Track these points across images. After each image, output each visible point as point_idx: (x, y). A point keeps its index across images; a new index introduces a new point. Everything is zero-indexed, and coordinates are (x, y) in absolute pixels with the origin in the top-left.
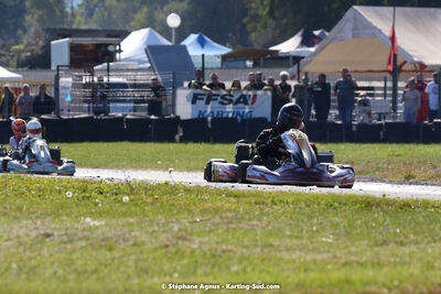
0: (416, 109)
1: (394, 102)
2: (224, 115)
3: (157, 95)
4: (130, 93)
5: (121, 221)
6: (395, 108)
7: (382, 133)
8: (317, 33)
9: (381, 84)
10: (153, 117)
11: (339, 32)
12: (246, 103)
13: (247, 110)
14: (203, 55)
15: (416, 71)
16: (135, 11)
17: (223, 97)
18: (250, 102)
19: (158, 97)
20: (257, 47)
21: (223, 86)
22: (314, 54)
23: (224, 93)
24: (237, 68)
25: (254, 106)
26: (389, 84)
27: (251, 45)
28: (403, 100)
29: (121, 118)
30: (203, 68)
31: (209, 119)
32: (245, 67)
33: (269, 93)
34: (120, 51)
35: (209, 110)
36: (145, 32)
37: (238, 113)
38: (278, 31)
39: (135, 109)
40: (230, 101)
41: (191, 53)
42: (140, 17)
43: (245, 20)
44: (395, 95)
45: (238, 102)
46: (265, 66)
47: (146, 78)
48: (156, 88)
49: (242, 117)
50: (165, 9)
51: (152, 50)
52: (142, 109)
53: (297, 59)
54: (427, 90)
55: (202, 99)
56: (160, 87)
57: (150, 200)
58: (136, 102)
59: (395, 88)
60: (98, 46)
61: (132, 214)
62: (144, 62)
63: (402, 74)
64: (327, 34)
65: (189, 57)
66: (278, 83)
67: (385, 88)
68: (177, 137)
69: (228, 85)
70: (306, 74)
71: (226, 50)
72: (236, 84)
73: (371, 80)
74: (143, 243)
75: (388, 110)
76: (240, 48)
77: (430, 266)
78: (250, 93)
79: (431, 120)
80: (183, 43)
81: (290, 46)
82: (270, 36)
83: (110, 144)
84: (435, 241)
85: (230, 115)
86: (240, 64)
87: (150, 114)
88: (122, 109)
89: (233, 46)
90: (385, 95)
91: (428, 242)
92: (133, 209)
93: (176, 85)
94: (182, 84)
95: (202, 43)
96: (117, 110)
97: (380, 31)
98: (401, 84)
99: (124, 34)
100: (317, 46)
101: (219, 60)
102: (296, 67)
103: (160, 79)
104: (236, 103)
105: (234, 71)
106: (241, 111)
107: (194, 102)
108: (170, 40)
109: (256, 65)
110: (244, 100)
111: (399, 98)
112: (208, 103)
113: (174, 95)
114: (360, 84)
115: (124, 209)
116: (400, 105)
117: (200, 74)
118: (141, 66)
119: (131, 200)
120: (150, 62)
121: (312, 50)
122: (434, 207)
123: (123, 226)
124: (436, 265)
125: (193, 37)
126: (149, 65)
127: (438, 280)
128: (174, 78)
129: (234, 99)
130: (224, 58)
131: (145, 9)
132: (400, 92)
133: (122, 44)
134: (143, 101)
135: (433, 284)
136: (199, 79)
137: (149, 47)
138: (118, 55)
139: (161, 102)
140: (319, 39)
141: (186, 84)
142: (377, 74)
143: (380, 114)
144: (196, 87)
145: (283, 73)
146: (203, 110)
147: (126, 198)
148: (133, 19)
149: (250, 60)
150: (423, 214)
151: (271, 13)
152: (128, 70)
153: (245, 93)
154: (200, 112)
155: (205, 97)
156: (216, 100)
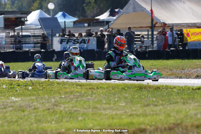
0: (162, 44)
1: (152, 41)
3: (44, 40)
4: (32, 39)
5: (28, 98)
6: (153, 44)
7: (147, 55)
8: (116, 10)
9: (146, 33)
10: (42, 50)
11: (126, 10)
12: (85, 43)
13: (85, 46)
14: (65, 22)
15: (162, 27)
16: (34, 2)
17: (75, 40)
18: (87, 42)
19: (44, 41)
20: (89, 17)
21: (74, 36)
22: (115, 20)
23: (75, 38)
24: (81, 27)
25: (89, 44)
26: (150, 33)
27: (87, 16)
28: (156, 40)
29: (28, 51)
30: (65, 27)
32: (84, 27)
33: (95, 38)
34: (27, 21)
35: (68, 47)
36: (38, 11)
37: (81, 47)
38: (99, 10)
39: (34, 47)
40: (78, 42)
41: (59, 21)
42: (36, 5)
43: (84, 5)
44: (152, 38)
45: (81, 42)
46: (93, 26)
47: (39, 32)
48: (44, 37)
49: (83, 49)
50: (47, 1)
51: (42, 20)
52: (38, 47)
53: (108, 22)
54: (167, 35)
56: (46, 36)
57: (41, 88)
58: (35, 43)
59: (152, 35)
60: (17, 18)
61: (34, 95)
62: (38, 25)
63: (155, 28)
64: (121, 10)
65: (59, 23)
66: (99, 33)
67: (148, 35)
68: (54, 59)
69: (77, 35)
70: (112, 29)
71: (75, 19)
72: (80, 35)
73: (141, 31)
74: (38, 108)
75: (149, 45)
76: (81, 18)
77: (169, 115)
78: (86, 38)
79: (169, 49)
80: (56, 16)
81: (104, 17)
82: (95, 12)
83: (23, 63)
84: (171, 104)
86: (82, 25)
87: (41, 49)
88: (28, 47)
89: (79, 17)
90: (148, 38)
91: (168, 104)
92: (34, 92)
93: (53, 35)
94: (55, 35)
95: (64, 16)
96: (26, 47)
97: (145, 9)
98: (155, 33)
99: (28, 13)
100: (117, 16)
101: (72, 24)
102: (107, 26)
103: (45, 33)
104: (80, 43)
105: (79, 29)
106: (83, 47)
107: (61, 43)
108: (50, 15)
109: (89, 25)
110: (84, 41)
111: (155, 39)
112: (67, 43)
113: (52, 40)
114: (136, 33)
115: (29, 93)
116: (155, 42)
117: (64, 30)
118: (37, 27)
119: (33, 89)
120: (41, 25)
121: (115, 18)
122: (171, 88)
123: (29, 100)
124: (172, 114)
125: (60, 13)
126: (40, 27)
127: (173, 122)
128: (52, 32)
129: (80, 41)
130: (75, 23)
131: (38, 1)
132: (155, 36)
133: (28, 17)
134: (38, 43)
135: (170, 124)
136: (63, 32)
137: (40, 18)
138: (26, 22)
139: (46, 44)
140: (117, 13)
141: (57, 35)
142: (144, 29)
143: (146, 47)
144: (62, 36)
145: (101, 29)
147: (30, 88)
148: (33, 6)
149: (86, 23)
150: (166, 92)
151: (96, 2)
152: (31, 29)
153: (84, 38)
154: (64, 48)
155: (66, 41)
156: (71, 42)
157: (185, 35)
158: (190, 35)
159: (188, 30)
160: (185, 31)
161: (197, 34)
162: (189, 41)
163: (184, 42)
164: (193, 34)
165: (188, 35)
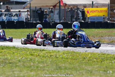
2: (10, 20)
15: (64, 6)
18: (18, 16)
25: (20, 17)
31: (6, 21)
35: (5, 19)
40: (12, 16)
45: (15, 16)
49: (16, 20)
55: (3, 15)
85: (12, 20)
104: (14, 16)
107: (1, 16)
129: (14, 15)
155: (4, 15)
156: (8, 15)
157: (86, 12)
158: (89, 12)
159: (88, 9)
160: (86, 9)
161: (94, 12)
162: (88, 16)
163: (85, 17)
164: (92, 11)
165: (88, 12)
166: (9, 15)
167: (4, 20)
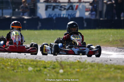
12: (73, 9)
17: (61, 7)
18: (75, 9)
25: (77, 11)
37: (69, 15)
40: (65, 9)
49: (71, 16)
55: (50, 8)
85: (65, 16)
112: (53, 9)
129: (67, 8)
146: (51, 13)
154: (50, 15)
155: (52, 7)
156: (57, 8)
166: (59, 8)
167: (52, 16)
